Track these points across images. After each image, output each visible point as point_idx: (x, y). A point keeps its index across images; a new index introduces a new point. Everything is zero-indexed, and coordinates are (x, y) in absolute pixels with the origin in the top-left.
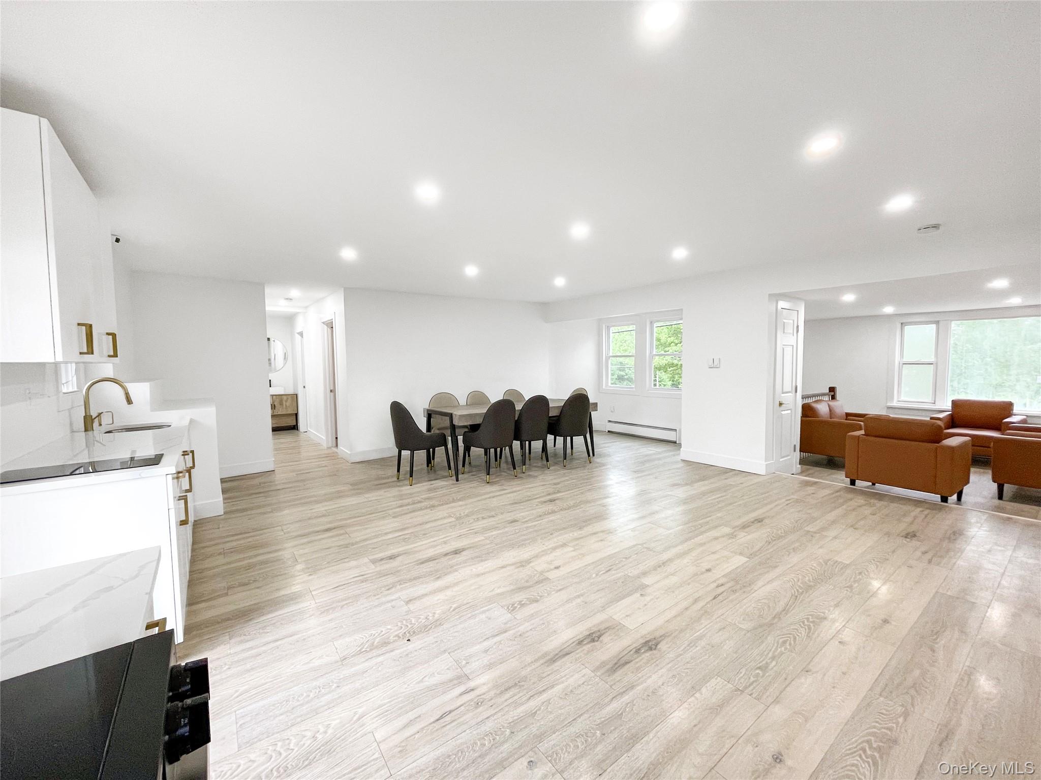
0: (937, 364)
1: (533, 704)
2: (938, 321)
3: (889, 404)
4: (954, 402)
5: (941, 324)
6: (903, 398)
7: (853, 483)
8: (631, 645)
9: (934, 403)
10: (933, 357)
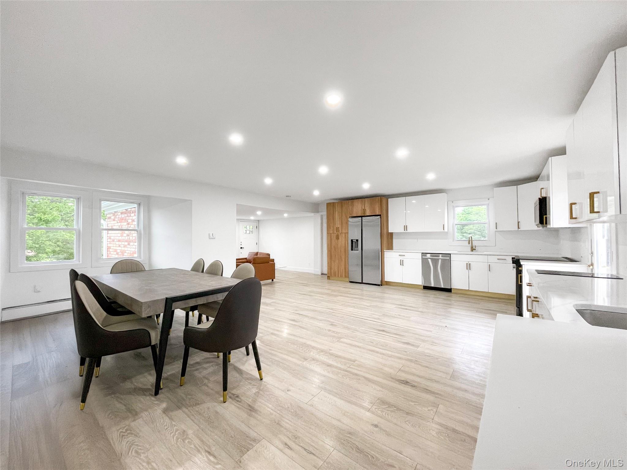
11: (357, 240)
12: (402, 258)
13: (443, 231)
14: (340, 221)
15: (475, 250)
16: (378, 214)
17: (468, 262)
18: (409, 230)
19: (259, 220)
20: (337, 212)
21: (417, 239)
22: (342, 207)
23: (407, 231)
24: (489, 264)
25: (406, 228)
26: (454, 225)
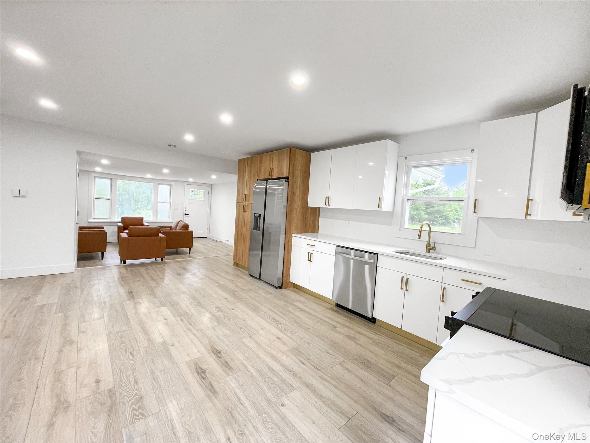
0: (111, 200)
1: (247, 404)
2: (112, 179)
3: (90, 220)
4: (122, 218)
5: (113, 180)
6: (95, 217)
7: (125, 262)
8: (214, 358)
9: (111, 219)
10: (109, 196)
11: (260, 215)
12: (310, 249)
13: (378, 209)
14: (249, 185)
15: (434, 250)
16: (285, 176)
17: (404, 275)
18: (333, 205)
19: (211, 184)
20: (246, 172)
21: (349, 221)
22: (251, 164)
23: (329, 207)
24: (444, 286)
25: (327, 200)
26: (405, 200)
